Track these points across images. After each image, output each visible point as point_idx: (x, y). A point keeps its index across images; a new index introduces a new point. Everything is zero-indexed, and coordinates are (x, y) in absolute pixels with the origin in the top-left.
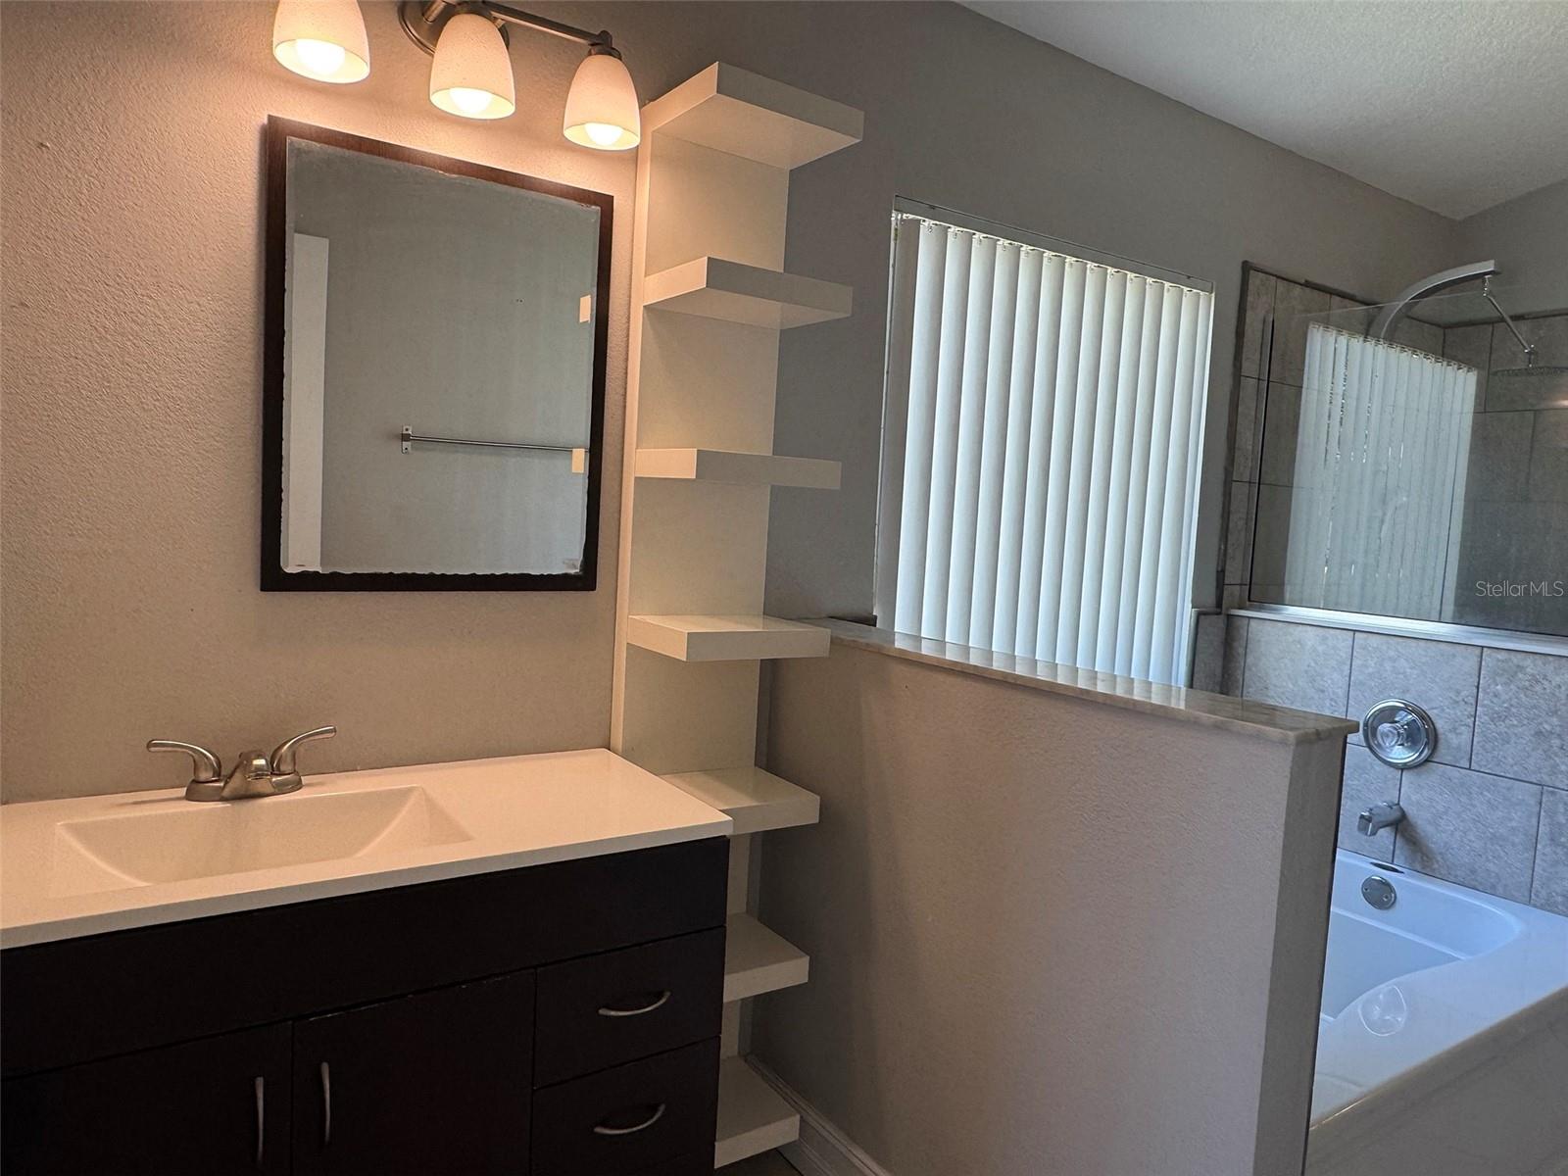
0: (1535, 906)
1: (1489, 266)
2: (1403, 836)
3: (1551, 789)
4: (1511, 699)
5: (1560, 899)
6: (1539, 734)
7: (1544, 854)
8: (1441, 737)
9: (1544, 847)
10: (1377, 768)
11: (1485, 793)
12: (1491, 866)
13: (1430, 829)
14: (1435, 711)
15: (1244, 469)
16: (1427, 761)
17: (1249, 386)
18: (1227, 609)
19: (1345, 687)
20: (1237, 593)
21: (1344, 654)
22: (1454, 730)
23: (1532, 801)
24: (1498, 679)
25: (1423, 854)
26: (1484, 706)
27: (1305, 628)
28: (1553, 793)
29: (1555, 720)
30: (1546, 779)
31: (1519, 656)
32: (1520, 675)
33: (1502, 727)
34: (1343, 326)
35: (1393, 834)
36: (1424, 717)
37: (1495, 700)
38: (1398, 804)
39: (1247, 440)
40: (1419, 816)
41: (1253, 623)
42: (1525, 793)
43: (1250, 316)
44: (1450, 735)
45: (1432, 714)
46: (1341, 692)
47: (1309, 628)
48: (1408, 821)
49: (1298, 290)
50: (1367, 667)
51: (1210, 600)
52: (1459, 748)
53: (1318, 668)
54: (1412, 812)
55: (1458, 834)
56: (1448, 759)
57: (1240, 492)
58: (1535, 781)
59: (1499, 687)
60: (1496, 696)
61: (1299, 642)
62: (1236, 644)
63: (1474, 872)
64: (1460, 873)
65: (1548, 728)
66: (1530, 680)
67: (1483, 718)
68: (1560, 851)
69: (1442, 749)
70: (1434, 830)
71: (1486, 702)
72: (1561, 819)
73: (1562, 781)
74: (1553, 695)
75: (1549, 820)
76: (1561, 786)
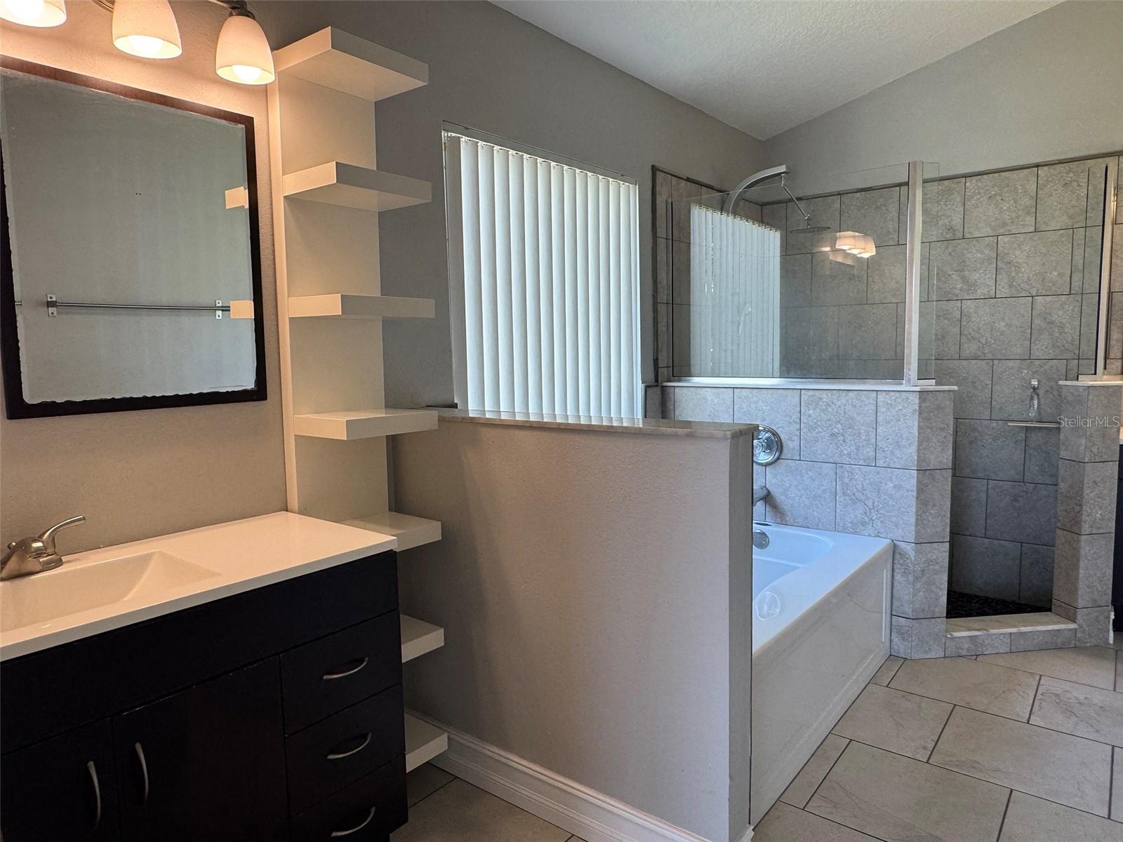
0: (838, 531)
1: (783, 169)
2: (770, 505)
3: (840, 465)
4: (817, 417)
5: (850, 525)
6: (832, 435)
7: (840, 502)
8: (784, 444)
9: (840, 497)
11: (809, 472)
12: (815, 514)
13: (783, 498)
14: (780, 429)
15: (664, 296)
16: (778, 459)
17: (662, 243)
18: (661, 383)
20: (666, 373)
21: (729, 402)
22: (790, 439)
23: (832, 473)
24: (810, 406)
25: (780, 512)
26: (804, 423)
27: (706, 389)
28: (842, 467)
30: (838, 460)
31: (820, 392)
32: (821, 403)
33: (814, 434)
34: (708, 205)
35: (764, 504)
36: (775, 434)
37: (809, 419)
38: (765, 486)
39: (663, 276)
40: (777, 492)
41: (677, 390)
42: (828, 468)
43: (659, 200)
44: (789, 442)
45: (779, 431)
47: (708, 389)
48: (772, 497)
49: (683, 183)
50: (742, 408)
51: (651, 377)
52: (794, 449)
53: (716, 413)
54: (773, 490)
55: (797, 499)
56: (789, 456)
57: (662, 309)
58: (832, 462)
59: (811, 411)
60: (809, 416)
61: (704, 398)
62: (668, 405)
63: (807, 518)
64: (800, 520)
65: (837, 431)
66: (825, 405)
67: (804, 430)
68: (847, 498)
69: (785, 451)
70: (785, 498)
71: (805, 421)
72: (846, 480)
73: (846, 460)
74: (838, 412)
75: (841, 482)
76: (845, 463)
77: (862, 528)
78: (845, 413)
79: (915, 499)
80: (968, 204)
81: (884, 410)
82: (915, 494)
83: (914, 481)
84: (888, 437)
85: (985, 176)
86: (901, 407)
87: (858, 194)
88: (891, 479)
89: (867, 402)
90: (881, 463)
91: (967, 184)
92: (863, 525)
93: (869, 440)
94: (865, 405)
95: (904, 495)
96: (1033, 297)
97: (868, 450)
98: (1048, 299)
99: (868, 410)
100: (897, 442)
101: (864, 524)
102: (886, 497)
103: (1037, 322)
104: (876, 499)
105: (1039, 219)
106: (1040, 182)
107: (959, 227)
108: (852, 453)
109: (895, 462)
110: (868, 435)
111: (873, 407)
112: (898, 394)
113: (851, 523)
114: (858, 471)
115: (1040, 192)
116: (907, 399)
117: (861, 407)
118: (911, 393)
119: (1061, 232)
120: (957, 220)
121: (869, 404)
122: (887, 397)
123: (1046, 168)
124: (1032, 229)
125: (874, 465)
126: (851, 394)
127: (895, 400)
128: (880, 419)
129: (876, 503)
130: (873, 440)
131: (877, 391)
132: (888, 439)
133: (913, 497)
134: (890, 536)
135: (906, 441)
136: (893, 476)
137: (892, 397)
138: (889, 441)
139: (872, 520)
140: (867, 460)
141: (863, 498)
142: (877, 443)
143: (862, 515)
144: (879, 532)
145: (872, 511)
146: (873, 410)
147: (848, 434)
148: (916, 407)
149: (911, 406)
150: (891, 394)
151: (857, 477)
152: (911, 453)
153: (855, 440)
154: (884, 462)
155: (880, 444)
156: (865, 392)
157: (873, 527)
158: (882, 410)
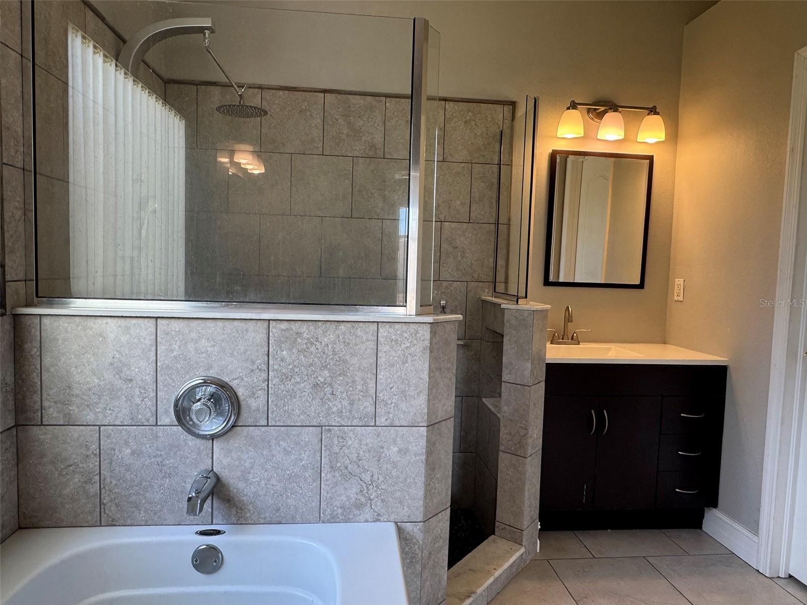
0: (323, 522)
1: (206, 23)
2: (219, 497)
3: (327, 428)
4: (294, 361)
5: (340, 511)
6: (316, 386)
7: (327, 480)
8: (242, 403)
9: (326, 474)
10: (190, 443)
11: (281, 443)
12: (291, 502)
13: (241, 485)
14: (236, 381)
15: (15, 154)
16: (233, 426)
18: (13, 308)
19: (153, 373)
20: (22, 290)
21: (149, 341)
22: (252, 395)
23: (315, 441)
24: (283, 346)
25: (237, 507)
26: (274, 370)
27: (105, 320)
28: (330, 430)
29: (326, 372)
30: (324, 421)
31: (298, 324)
32: (299, 340)
33: (289, 386)
36: (226, 389)
37: (282, 364)
38: (212, 470)
39: (15, 119)
40: (231, 477)
41: (46, 321)
42: (309, 435)
44: (250, 399)
45: (234, 384)
46: (149, 379)
47: (109, 320)
48: (222, 484)
50: (172, 351)
52: (258, 409)
53: (123, 359)
54: (224, 474)
55: (263, 484)
56: (250, 421)
58: (316, 424)
59: (285, 353)
60: (282, 360)
61: (101, 335)
62: (27, 346)
63: (278, 510)
64: (268, 514)
65: (322, 380)
66: (306, 344)
67: (274, 381)
68: (337, 474)
69: (244, 414)
70: (244, 485)
71: (276, 367)
72: (336, 449)
73: (334, 422)
74: (324, 353)
75: (328, 452)
76: (334, 424)
77: (357, 512)
78: (334, 353)
79: (423, 465)
80: (388, 124)
81: (387, 348)
82: (424, 457)
83: (423, 442)
84: (392, 385)
85: (403, 100)
86: (409, 345)
88: (394, 442)
89: (364, 337)
90: (381, 421)
91: (387, 104)
92: (358, 508)
93: (367, 391)
94: (362, 343)
95: (411, 461)
96: (441, 222)
97: (366, 404)
98: (454, 225)
99: (366, 349)
100: (403, 392)
101: (359, 506)
102: (389, 467)
103: (444, 246)
104: (376, 471)
105: (446, 150)
106: (447, 116)
108: (344, 410)
109: (399, 419)
110: (365, 383)
111: (372, 345)
112: (405, 327)
113: (342, 507)
114: (351, 434)
115: (447, 125)
116: (417, 333)
117: (357, 345)
118: (422, 325)
119: (463, 164)
121: (368, 340)
122: (391, 330)
123: (451, 103)
125: (372, 424)
126: (342, 327)
127: (401, 335)
128: (382, 361)
129: (376, 477)
130: (373, 391)
131: (378, 322)
132: (391, 388)
133: (422, 462)
134: (392, 517)
135: (415, 390)
136: (397, 436)
137: (397, 330)
138: (392, 390)
139: (370, 499)
140: (364, 418)
141: (358, 471)
142: (377, 394)
143: (357, 494)
144: (378, 515)
145: (371, 487)
146: (372, 349)
147: (338, 384)
148: (427, 343)
149: (422, 342)
150: (396, 327)
151: (350, 443)
152: (420, 406)
153: (347, 392)
154: (386, 420)
155: (381, 395)
156: (361, 324)
157: (372, 508)
158: (383, 348)
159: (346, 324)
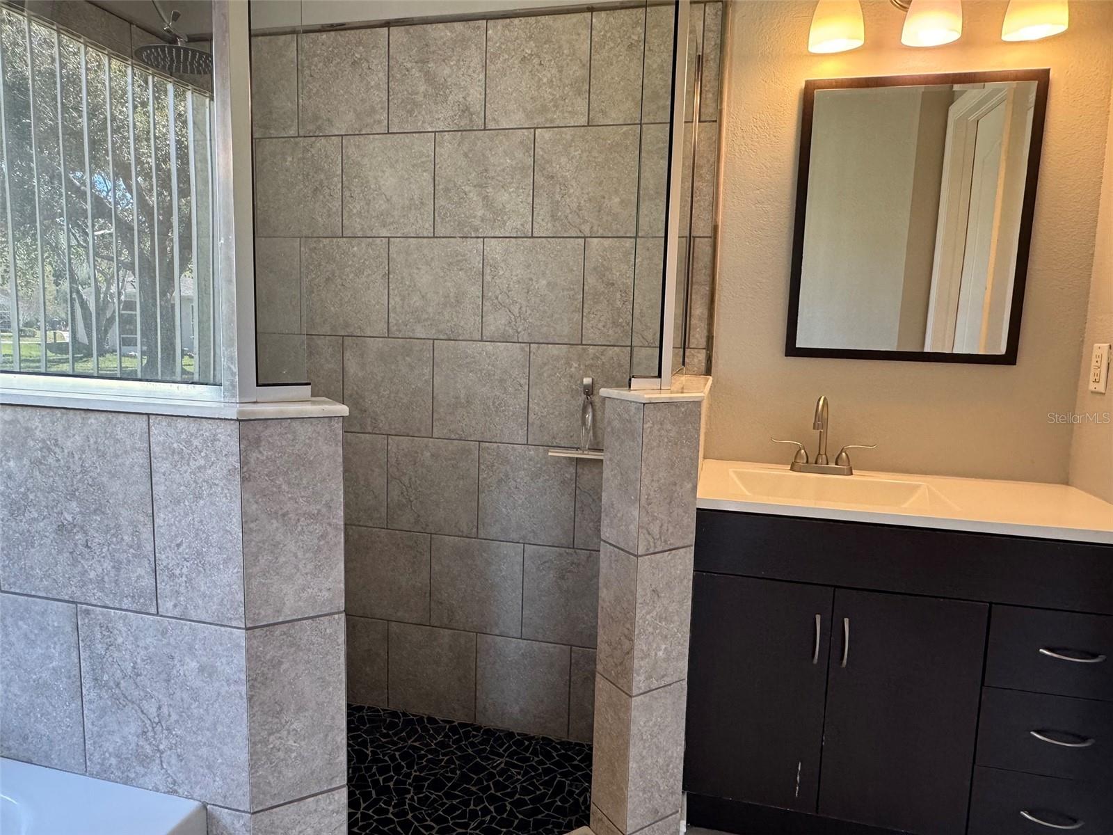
0: (91, 775)
3: (84, 606)
5: (113, 761)
6: (61, 527)
7: (91, 702)
9: (90, 691)
11: (20, 623)
12: (41, 727)
23: (68, 628)
28: (87, 612)
29: (74, 504)
30: (78, 594)
31: (27, 413)
32: (31, 443)
33: (24, 524)
42: (58, 615)
58: (67, 598)
63: (25, 738)
64: (11, 743)
65: (70, 519)
66: (41, 449)
68: (104, 694)
72: (100, 648)
73: (95, 595)
74: (69, 468)
75: (88, 653)
76: (94, 602)
77: (141, 770)
78: (84, 471)
79: (244, 703)
80: (491, 67)
81: (165, 466)
82: (244, 689)
83: (240, 659)
84: (180, 540)
85: (516, 21)
86: (202, 462)
87: (324, 36)
88: (191, 649)
89: (128, 442)
90: (167, 606)
91: (490, 32)
92: (141, 763)
93: (139, 547)
94: (126, 452)
95: (223, 692)
96: (585, 237)
97: (140, 571)
98: (607, 242)
99: (132, 467)
100: (199, 554)
101: (144, 760)
102: (185, 696)
103: (591, 280)
104: (165, 701)
105: (594, 105)
106: (595, 39)
107: (478, 107)
108: (106, 579)
109: (196, 607)
110: (136, 533)
111: (141, 458)
112: (193, 427)
113: (117, 756)
114: (120, 625)
115: (596, 57)
116: (215, 439)
117: (117, 456)
118: (223, 424)
119: (625, 128)
120: (475, 95)
121: (133, 449)
122: (171, 432)
123: (603, 14)
124: (583, 121)
125: (153, 610)
126: (92, 419)
127: (188, 442)
128: (159, 489)
129: (165, 710)
130: (149, 547)
131: (148, 415)
132: (179, 545)
133: (241, 697)
134: (198, 792)
135: (218, 553)
136: (194, 640)
137: (182, 432)
138: (181, 550)
139: (159, 750)
140: (140, 597)
141: (136, 694)
142: (157, 555)
143: (138, 737)
144: (174, 782)
145: (158, 728)
146: (142, 467)
147: (94, 528)
148: (234, 461)
149: (224, 459)
150: (179, 425)
151: (120, 640)
152: (229, 585)
153: (109, 545)
154: (175, 606)
155: (163, 557)
156: (122, 417)
157: (162, 768)
158: (161, 466)
159: (98, 415)
